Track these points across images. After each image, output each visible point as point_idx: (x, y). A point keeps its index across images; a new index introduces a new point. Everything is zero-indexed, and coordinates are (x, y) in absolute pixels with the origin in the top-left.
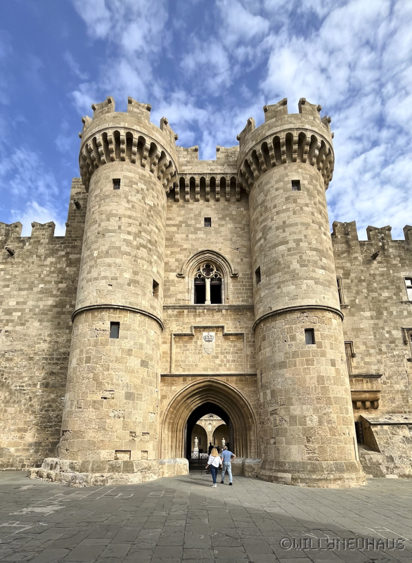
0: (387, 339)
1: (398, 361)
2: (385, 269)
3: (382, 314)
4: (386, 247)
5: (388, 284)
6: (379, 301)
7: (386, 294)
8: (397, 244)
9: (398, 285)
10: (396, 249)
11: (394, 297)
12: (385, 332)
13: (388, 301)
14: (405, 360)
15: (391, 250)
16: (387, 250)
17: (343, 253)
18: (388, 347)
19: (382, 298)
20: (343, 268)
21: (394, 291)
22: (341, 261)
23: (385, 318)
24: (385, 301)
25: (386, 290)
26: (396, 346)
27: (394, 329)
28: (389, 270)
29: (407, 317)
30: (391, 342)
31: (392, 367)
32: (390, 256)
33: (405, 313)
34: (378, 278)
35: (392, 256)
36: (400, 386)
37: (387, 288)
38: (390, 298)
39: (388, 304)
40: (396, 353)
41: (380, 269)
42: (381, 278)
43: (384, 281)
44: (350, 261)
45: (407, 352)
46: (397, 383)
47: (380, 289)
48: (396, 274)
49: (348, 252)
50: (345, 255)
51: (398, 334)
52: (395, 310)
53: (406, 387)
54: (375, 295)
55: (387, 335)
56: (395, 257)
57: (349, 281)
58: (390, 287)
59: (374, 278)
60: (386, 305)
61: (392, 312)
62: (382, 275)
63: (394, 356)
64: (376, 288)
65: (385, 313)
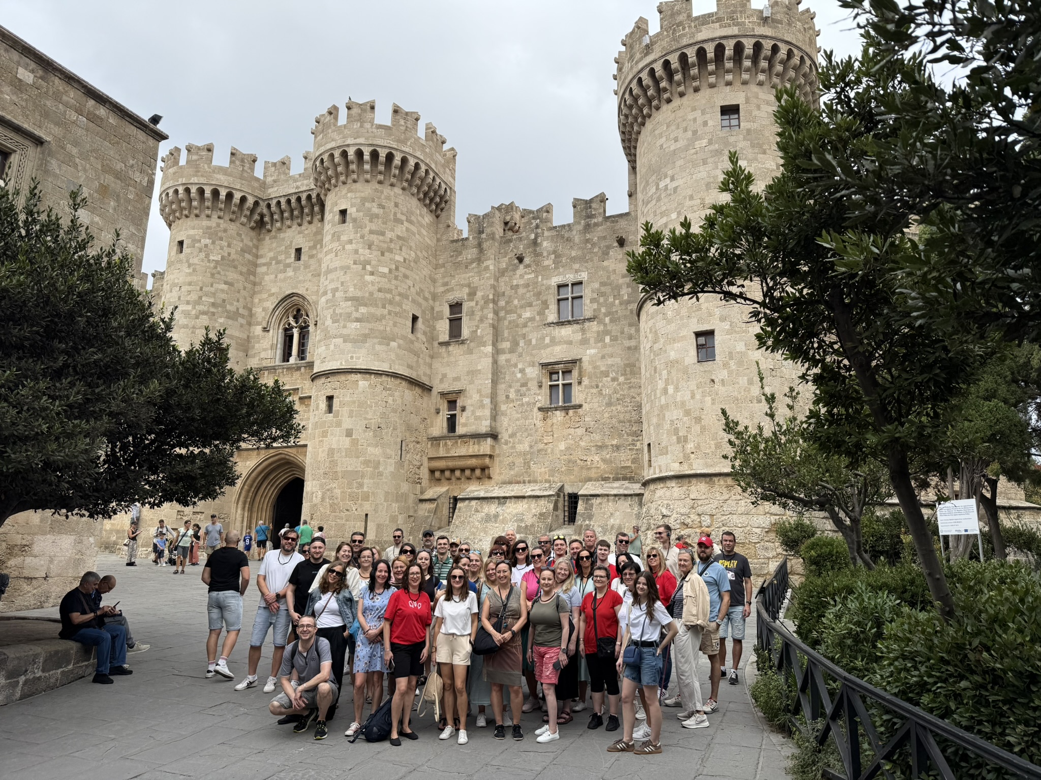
0: (518, 381)
1: (526, 411)
2: (533, 275)
3: (517, 344)
4: (539, 240)
5: (533, 298)
6: (517, 326)
7: (527, 314)
8: (555, 233)
9: (544, 298)
10: (552, 240)
11: (538, 318)
12: (517, 370)
13: (529, 324)
14: (536, 410)
15: (545, 244)
16: (540, 244)
17: (472, 262)
18: (518, 391)
19: (521, 321)
20: (469, 286)
21: (537, 309)
22: (468, 275)
23: (520, 350)
24: (525, 325)
25: (528, 309)
26: (529, 390)
27: (529, 365)
28: (537, 277)
29: (547, 346)
30: (523, 385)
31: (518, 419)
32: (540, 254)
33: (547, 340)
34: (521, 291)
35: (545, 254)
36: (524, 447)
37: (530, 305)
38: (532, 319)
39: (527, 329)
40: (525, 400)
41: (526, 277)
42: (525, 290)
43: (528, 295)
44: (479, 273)
45: (540, 397)
46: (520, 442)
47: (522, 307)
48: (545, 282)
49: (479, 260)
50: (474, 265)
51: (533, 372)
52: (534, 337)
53: (531, 447)
54: (513, 317)
55: (519, 375)
56: (549, 254)
57: (473, 304)
58: (534, 303)
59: (516, 293)
60: (525, 330)
61: (530, 341)
62: (527, 286)
63: (522, 405)
64: (516, 307)
65: (522, 343)
